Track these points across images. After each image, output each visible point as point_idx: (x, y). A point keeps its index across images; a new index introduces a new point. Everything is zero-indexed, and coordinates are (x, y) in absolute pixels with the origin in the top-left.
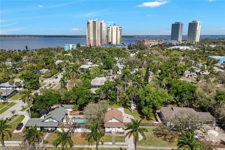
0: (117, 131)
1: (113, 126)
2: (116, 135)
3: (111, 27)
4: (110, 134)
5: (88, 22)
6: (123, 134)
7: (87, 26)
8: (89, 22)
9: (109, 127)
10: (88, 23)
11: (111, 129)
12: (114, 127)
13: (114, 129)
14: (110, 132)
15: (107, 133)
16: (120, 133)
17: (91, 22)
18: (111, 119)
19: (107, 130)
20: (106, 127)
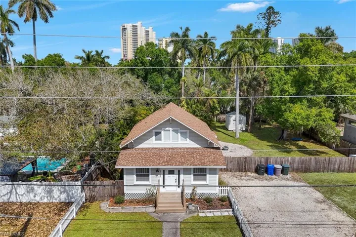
0: (188, 191)
1: (168, 162)
2: (183, 215)
3: (164, 39)
4: (151, 209)
5: (124, 26)
6: (222, 207)
7: (123, 34)
8: (126, 27)
9: (143, 173)
10: (124, 29)
11: (153, 179)
12: (171, 172)
13: (171, 179)
14: (151, 200)
15: (131, 202)
16: (208, 202)
17: (129, 26)
18: (158, 134)
19: (133, 187)
20: (130, 171)
